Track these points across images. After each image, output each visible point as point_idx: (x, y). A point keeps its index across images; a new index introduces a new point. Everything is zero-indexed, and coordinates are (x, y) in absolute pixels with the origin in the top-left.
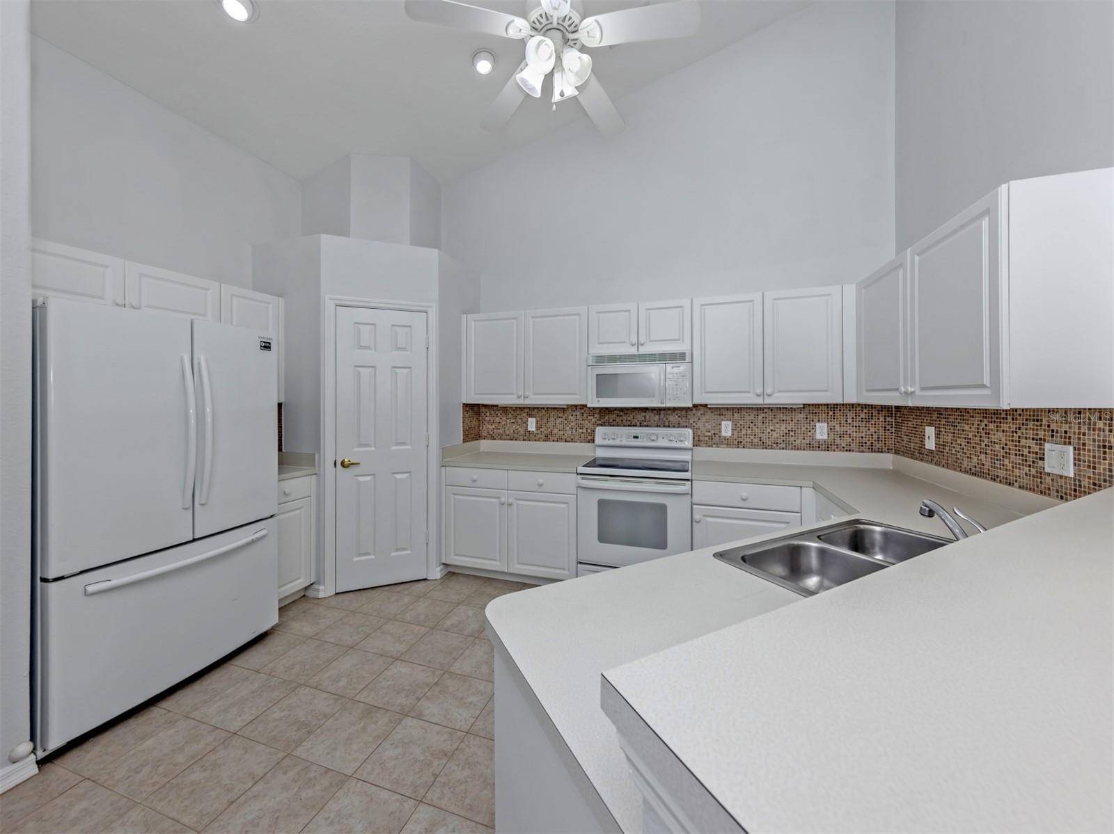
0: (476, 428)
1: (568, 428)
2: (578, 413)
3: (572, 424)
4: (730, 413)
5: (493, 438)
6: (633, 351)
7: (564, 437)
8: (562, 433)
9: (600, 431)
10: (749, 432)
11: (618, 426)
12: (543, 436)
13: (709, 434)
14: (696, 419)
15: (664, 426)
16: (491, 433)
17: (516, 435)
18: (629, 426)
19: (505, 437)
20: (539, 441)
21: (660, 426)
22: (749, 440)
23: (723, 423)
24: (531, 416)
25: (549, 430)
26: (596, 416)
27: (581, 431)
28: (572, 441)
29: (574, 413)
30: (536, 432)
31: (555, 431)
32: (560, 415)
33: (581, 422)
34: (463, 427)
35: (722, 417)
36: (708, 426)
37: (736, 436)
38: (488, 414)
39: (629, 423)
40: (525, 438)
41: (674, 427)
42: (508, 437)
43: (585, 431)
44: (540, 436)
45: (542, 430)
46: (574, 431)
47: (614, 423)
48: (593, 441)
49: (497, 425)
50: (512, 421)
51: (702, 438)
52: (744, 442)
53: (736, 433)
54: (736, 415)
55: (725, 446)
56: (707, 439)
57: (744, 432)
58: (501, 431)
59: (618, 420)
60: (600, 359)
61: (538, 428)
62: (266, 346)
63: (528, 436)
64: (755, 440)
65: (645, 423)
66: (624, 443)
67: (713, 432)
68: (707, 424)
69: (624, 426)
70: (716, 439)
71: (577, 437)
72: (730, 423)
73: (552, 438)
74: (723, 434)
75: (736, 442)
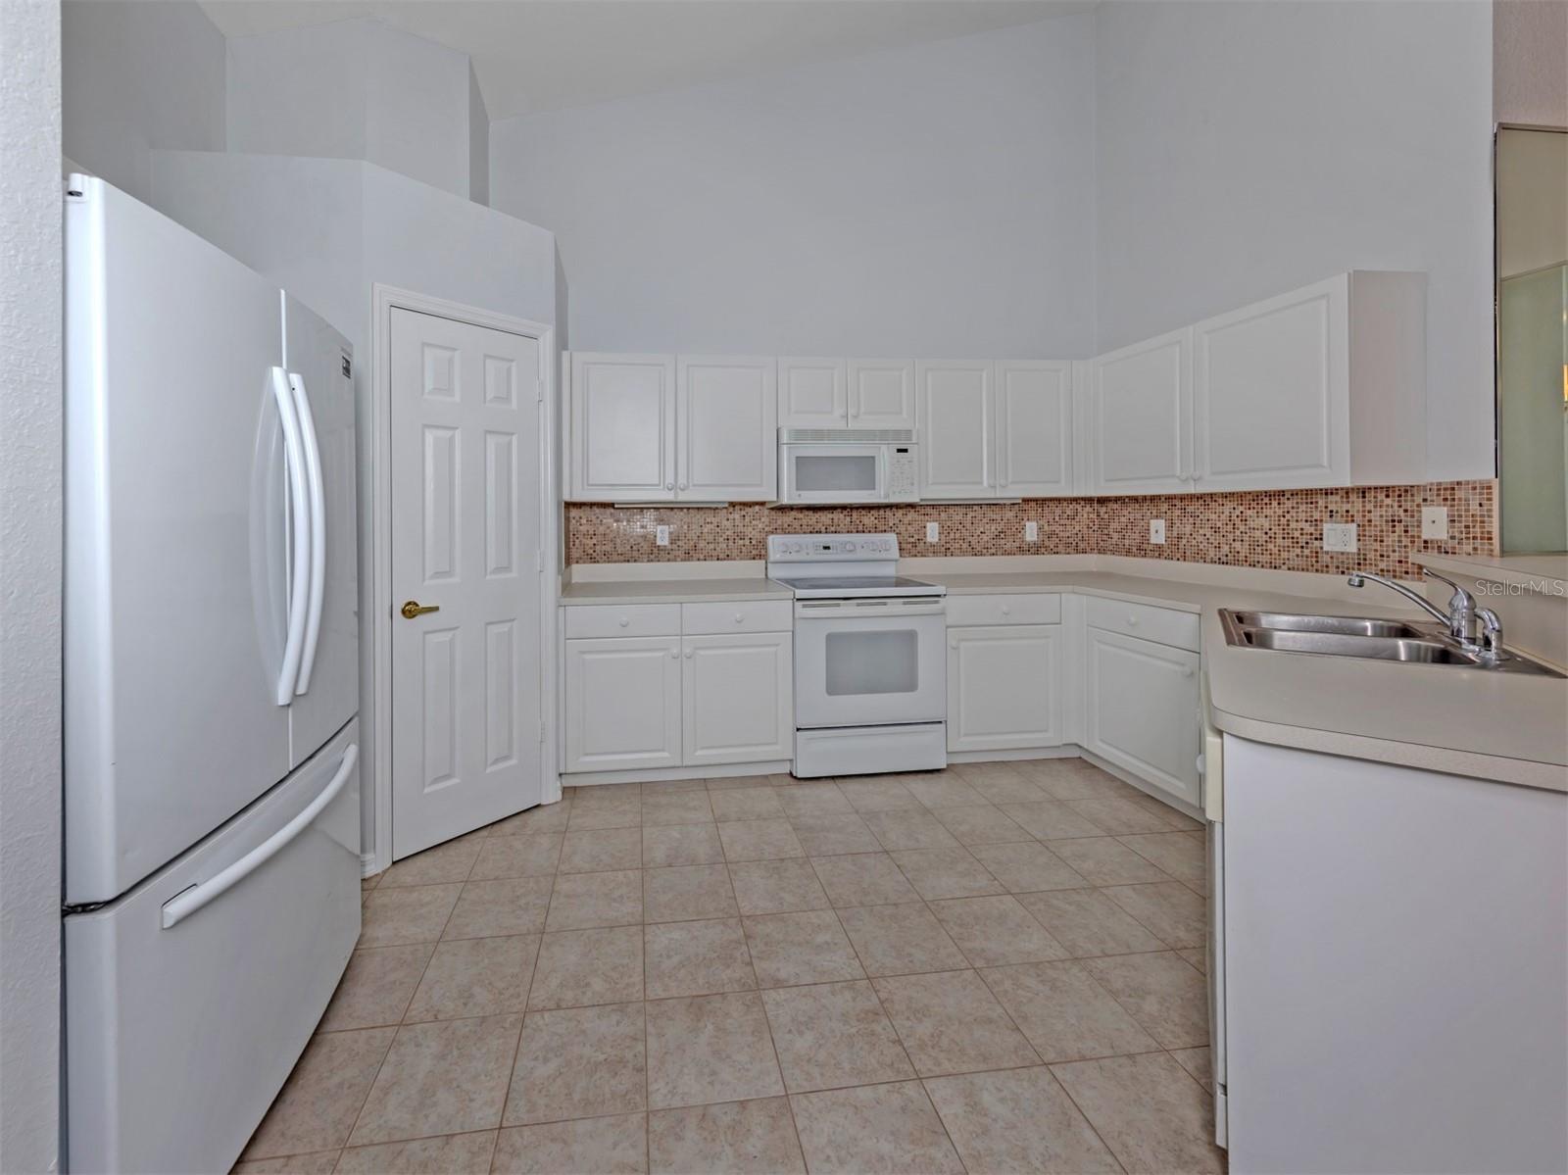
1: (721, 539)
2: (737, 516)
3: (728, 533)
4: (934, 512)
5: (593, 560)
6: (843, 425)
7: (715, 553)
8: (712, 546)
9: (775, 542)
10: (958, 535)
11: (795, 533)
12: (680, 553)
13: (912, 540)
14: (897, 521)
15: (857, 532)
16: (591, 551)
17: (635, 554)
18: (811, 532)
19: (615, 557)
20: (675, 560)
21: (851, 532)
22: (957, 546)
23: (929, 525)
24: (660, 520)
25: (692, 543)
26: (763, 520)
27: (741, 542)
28: (728, 558)
29: (731, 517)
30: (670, 547)
31: (702, 544)
32: (708, 520)
33: (740, 529)
35: (926, 517)
36: (912, 529)
37: (943, 542)
38: (584, 521)
39: (811, 529)
40: (652, 557)
41: (870, 532)
42: (622, 558)
43: (747, 542)
44: (677, 553)
45: (680, 543)
46: (731, 543)
48: (765, 556)
49: (600, 538)
51: (904, 546)
52: (952, 549)
53: (943, 537)
54: (943, 514)
55: (931, 555)
56: (910, 546)
57: (952, 535)
58: (607, 549)
59: (796, 524)
60: (801, 435)
61: (673, 540)
63: (656, 555)
64: (965, 546)
65: (833, 529)
66: (814, 556)
67: (916, 537)
68: (909, 528)
69: (805, 533)
70: (920, 546)
71: (735, 552)
72: (936, 524)
73: (696, 556)
74: (929, 539)
75: (943, 549)
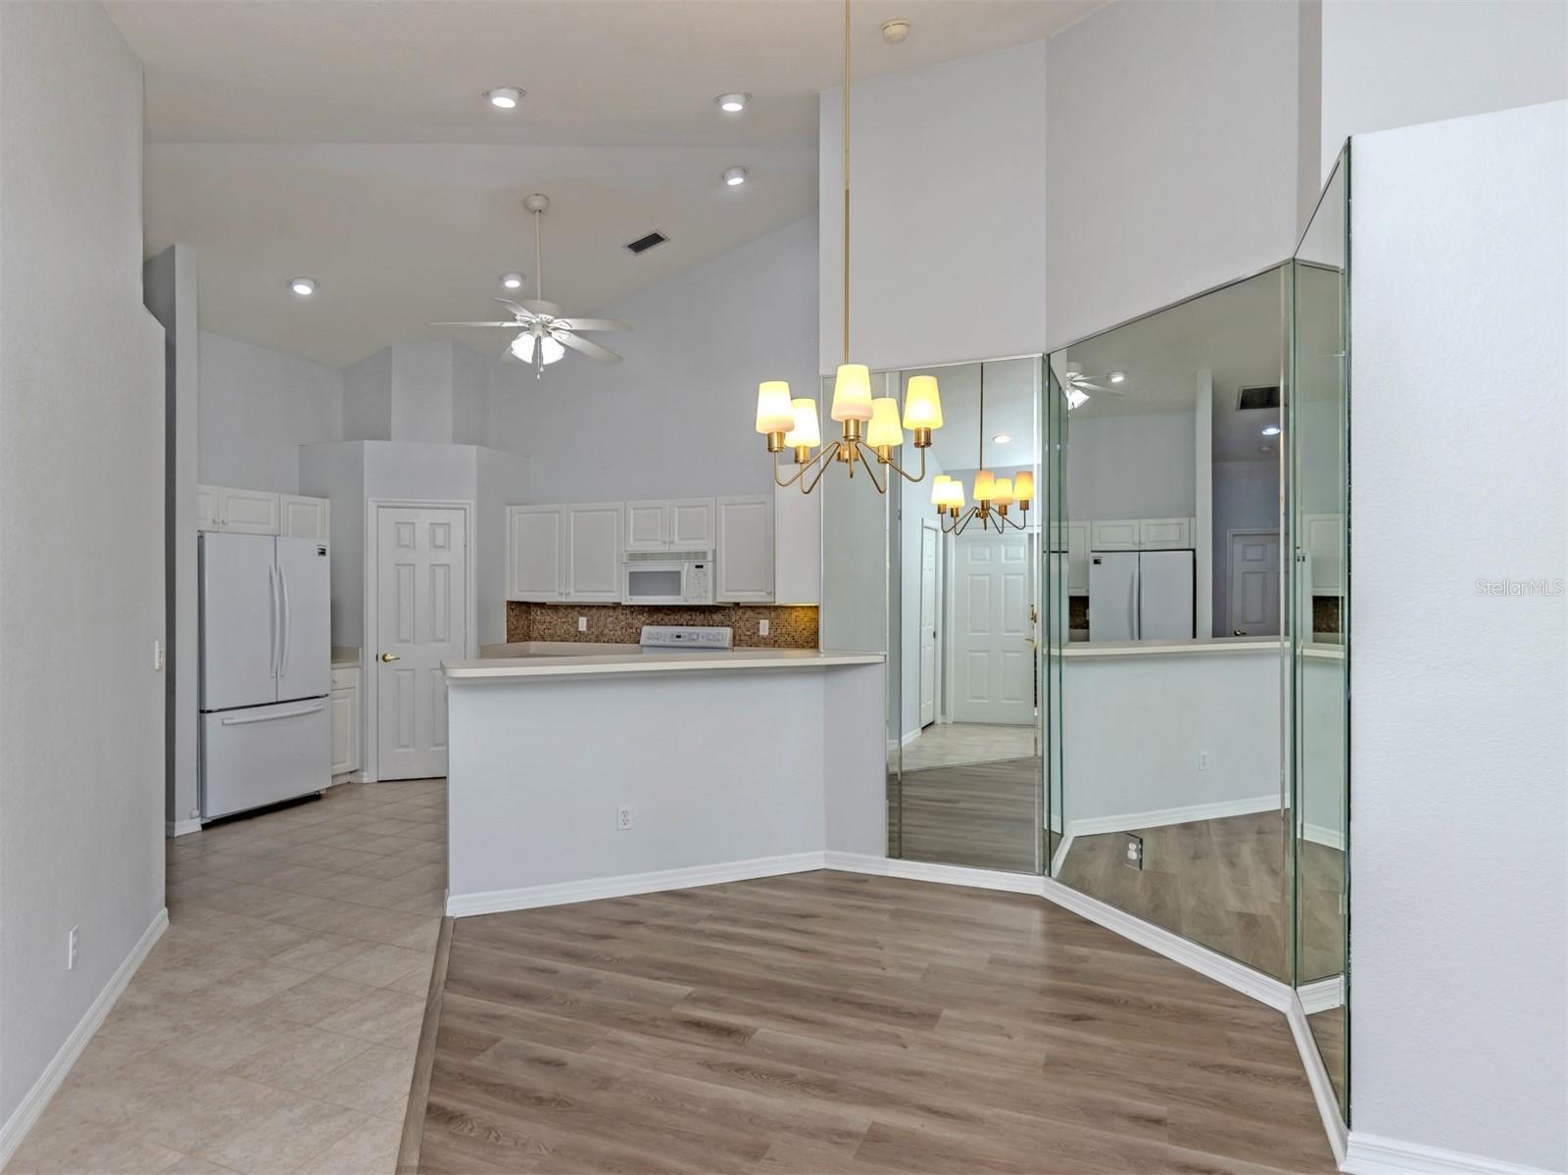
0: (525, 628)
1: (618, 628)
2: (628, 612)
3: (623, 623)
4: (767, 612)
5: (544, 640)
6: (665, 549)
7: (614, 638)
8: (612, 633)
9: (646, 629)
10: (784, 631)
11: (666, 625)
12: (594, 637)
13: (749, 633)
14: (738, 618)
15: (709, 626)
16: (542, 633)
17: (567, 636)
18: (676, 625)
19: (556, 638)
20: (590, 642)
22: (783, 639)
23: (761, 621)
24: (582, 615)
25: (600, 630)
26: (644, 614)
27: (631, 630)
28: (622, 641)
29: (625, 612)
30: (587, 632)
31: (606, 631)
32: (611, 614)
33: (630, 621)
34: (508, 625)
35: (760, 616)
36: (748, 625)
37: (772, 636)
38: (539, 613)
39: (677, 622)
40: (576, 638)
41: (716, 625)
42: (559, 638)
43: (634, 631)
44: (590, 637)
45: (593, 630)
46: (623, 631)
47: (662, 622)
48: (638, 642)
49: (547, 624)
50: (564, 620)
51: (743, 638)
52: (779, 642)
53: (772, 632)
54: (772, 614)
55: (763, 646)
56: (747, 638)
57: (779, 631)
58: (551, 631)
59: (666, 618)
60: (634, 557)
61: (589, 627)
62: (323, 553)
63: (579, 637)
64: (789, 639)
65: (691, 623)
66: (667, 643)
67: (752, 631)
68: (746, 624)
69: (672, 625)
70: (755, 639)
71: (627, 638)
72: (767, 621)
73: (602, 639)
74: (761, 633)
75: (772, 642)
